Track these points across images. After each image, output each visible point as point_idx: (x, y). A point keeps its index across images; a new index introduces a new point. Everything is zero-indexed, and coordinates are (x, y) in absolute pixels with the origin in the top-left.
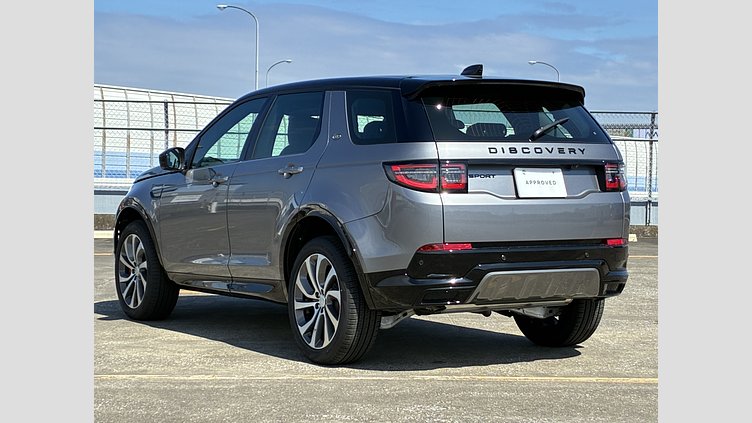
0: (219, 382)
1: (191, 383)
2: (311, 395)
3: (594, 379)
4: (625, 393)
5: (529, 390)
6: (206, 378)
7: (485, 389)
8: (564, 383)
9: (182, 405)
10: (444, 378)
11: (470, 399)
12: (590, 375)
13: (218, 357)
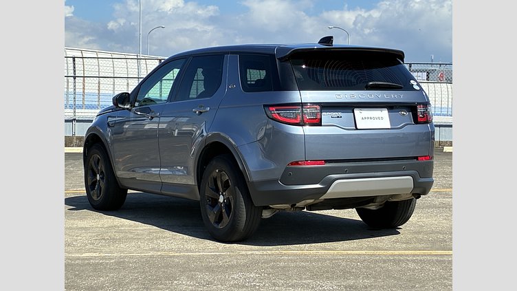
0: (103, 258)
1: (83, 259)
2: (167, 266)
3: (364, 252)
4: (385, 262)
5: (319, 260)
6: (94, 255)
7: (288, 260)
8: (343, 255)
9: (76, 275)
10: (261, 253)
11: (278, 268)
12: (361, 249)
13: (104, 239)
